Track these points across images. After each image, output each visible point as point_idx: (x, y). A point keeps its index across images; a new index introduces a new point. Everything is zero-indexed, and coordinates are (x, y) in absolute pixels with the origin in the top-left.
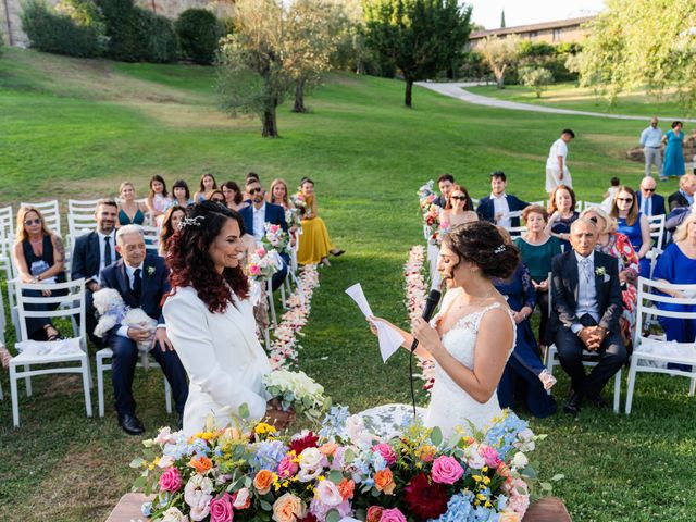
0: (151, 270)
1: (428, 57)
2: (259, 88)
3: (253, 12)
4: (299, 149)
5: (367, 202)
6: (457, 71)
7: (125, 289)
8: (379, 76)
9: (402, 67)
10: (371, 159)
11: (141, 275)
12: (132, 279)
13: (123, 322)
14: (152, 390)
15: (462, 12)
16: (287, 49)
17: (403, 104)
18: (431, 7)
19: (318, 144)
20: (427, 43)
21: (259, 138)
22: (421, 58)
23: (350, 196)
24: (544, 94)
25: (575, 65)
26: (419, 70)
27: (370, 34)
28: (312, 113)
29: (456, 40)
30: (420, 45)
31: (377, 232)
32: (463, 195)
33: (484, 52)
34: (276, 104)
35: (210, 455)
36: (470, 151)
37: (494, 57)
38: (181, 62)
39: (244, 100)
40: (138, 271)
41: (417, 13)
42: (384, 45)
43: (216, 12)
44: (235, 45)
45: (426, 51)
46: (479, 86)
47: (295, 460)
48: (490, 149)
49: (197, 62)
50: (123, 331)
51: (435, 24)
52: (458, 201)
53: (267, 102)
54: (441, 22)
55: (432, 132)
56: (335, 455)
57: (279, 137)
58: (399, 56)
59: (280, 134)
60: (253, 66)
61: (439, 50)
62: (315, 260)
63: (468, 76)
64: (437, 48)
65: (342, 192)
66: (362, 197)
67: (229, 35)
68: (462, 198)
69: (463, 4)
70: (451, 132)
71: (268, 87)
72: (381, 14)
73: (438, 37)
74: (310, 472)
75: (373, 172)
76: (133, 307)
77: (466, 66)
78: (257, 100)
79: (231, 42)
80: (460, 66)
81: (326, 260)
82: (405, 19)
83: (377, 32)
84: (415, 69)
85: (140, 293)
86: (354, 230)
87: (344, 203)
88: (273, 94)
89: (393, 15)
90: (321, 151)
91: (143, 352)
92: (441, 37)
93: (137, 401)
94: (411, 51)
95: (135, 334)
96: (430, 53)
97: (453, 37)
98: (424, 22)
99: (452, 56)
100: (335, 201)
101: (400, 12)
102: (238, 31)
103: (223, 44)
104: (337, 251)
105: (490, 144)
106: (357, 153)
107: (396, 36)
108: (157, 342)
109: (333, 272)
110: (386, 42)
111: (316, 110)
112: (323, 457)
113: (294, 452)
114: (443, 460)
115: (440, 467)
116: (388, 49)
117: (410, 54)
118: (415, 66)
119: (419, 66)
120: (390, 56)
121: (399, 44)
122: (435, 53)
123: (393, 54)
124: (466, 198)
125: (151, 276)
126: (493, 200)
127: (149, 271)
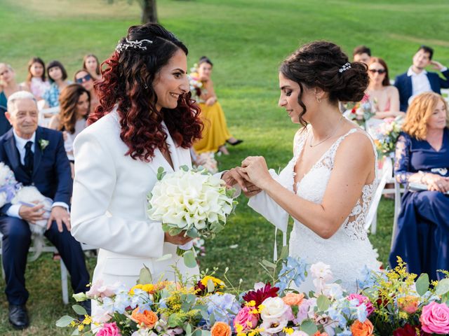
0: (44, 143)
5: (261, 91)
7: (15, 164)
10: (263, 46)
11: (33, 149)
12: (23, 153)
13: (13, 201)
14: (44, 280)
19: (202, 32)
23: (242, 85)
31: (276, 121)
32: (381, 67)
35: (153, 308)
36: (370, 37)
40: (29, 144)
47: (255, 311)
48: (393, 36)
50: (14, 211)
52: (377, 74)
55: (328, 19)
56: (300, 307)
59: (161, 21)
62: (212, 148)
65: (232, 81)
66: (256, 86)
68: (380, 72)
74: (273, 326)
75: (266, 61)
76: (25, 184)
81: (224, 149)
85: (32, 169)
86: (251, 118)
87: (236, 92)
90: (207, 38)
91: (37, 235)
93: (30, 291)
95: (27, 213)
100: (227, 91)
104: (234, 140)
105: (392, 30)
106: (246, 41)
108: (54, 222)
109: (233, 160)
112: (288, 308)
113: (253, 303)
114: (434, 307)
115: (431, 314)
124: (385, 71)
125: (44, 150)
126: (410, 77)
127: (42, 144)
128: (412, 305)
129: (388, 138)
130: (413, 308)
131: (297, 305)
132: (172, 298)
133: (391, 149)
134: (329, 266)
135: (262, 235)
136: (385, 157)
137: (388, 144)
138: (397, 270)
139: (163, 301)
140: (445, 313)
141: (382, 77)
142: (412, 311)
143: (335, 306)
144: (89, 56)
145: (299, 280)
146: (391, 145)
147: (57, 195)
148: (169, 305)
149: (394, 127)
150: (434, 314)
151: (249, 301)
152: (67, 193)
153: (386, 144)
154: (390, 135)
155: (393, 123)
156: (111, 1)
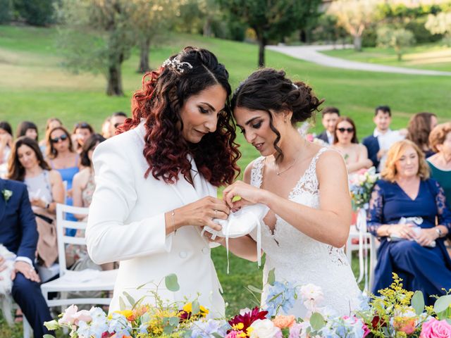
1: (282, 16)
2: (104, 41)
6: (311, 35)
8: (227, 38)
9: (254, 27)
20: (282, 2)
21: (103, 97)
22: (274, 17)
24: (405, 57)
25: (437, 26)
26: (273, 30)
30: (273, 3)
33: (338, 14)
34: (121, 59)
37: (350, 20)
38: (13, 24)
39: (86, 57)
42: (234, 4)
45: (280, 10)
46: (335, 50)
47: (243, 335)
48: (355, 108)
49: (31, 23)
52: (346, 132)
53: (111, 57)
57: (125, 96)
58: (251, 15)
61: (294, 9)
63: (322, 39)
64: (291, 7)
68: (349, 130)
71: (114, 40)
77: (320, 30)
80: (314, 28)
84: (267, 29)
88: (120, 48)
94: (263, 9)
96: (284, 11)
99: (307, 15)
105: (355, 103)
112: (278, 329)
113: (241, 326)
114: (434, 324)
115: (432, 332)
116: (239, 8)
117: (262, 13)
118: (268, 26)
119: (272, 25)
120: (241, 15)
121: (251, 3)
122: (290, 12)
123: (245, 14)
124: (353, 130)
125: (8, 201)
126: (376, 138)
127: (5, 195)
128: (410, 325)
129: (361, 190)
130: (411, 329)
131: (288, 328)
132: (153, 322)
133: (364, 200)
134: (319, 288)
135: (234, 294)
136: (358, 208)
137: (362, 195)
138: (393, 287)
139: (143, 327)
140: (447, 329)
141: (350, 136)
142: (410, 331)
143: (328, 326)
144: (52, 120)
145: (287, 305)
146: (365, 196)
147: (20, 249)
148: (150, 330)
149: (367, 177)
150: (434, 330)
151: (236, 323)
152: (31, 247)
153: (360, 195)
154: (364, 186)
155: (366, 174)
156: (76, 73)
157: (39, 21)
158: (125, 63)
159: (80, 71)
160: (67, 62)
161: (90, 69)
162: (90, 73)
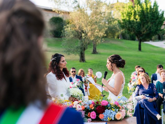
1: (147, 31)
3: (76, 16)
4: (94, 66)
8: (129, 40)
9: (137, 35)
15: (160, 13)
16: (89, 29)
17: (138, 50)
18: (147, 12)
20: (147, 26)
21: (78, 62)
22: (144, 31)
26: (144, 36)
27: (123, 23)
28: (100, 54)
29: (158, 24)
30: (143, 26)
34: (85, 49)
39: (73, 49)
41: (142, 14)
42: (129, 27)
43: (63, 17)
44: (69, 28)
45: (146, 29)
49: (55, 36)
51: (149, 18)
53: (81, 48)
54: (152, 17)
57: (86, 62)
58: (135, 31)
59: (86, 61)
60: (76, 36)
61: (152, 28)
64: (151, 27)
67: (67, 25)
69: (161, 10)
70: (156, 59)
71: (82, 43)
72: (127, 15)
73: (151, 23)
78: (77, 48)
79: (68, 27)
80: (163, 34)
82: (137, 17)
83: (126, 22)
84: (142, 36)
88: (83, 46)
89: (132, 15)
90: (102, 66)
92: (152, 23)
94: (140, 29)
96: (148, 29)
97: (157, 23)
98: (145, 17)
101: (135, 14)
102: (71, 23)
103: (65, 28)
107: (134, 24)
110: (130, 26)
111: (101, 53)
116: (131, 29)
117: (139, 30)
118: (142, 35)
119: (143, 34)
120: (132, 31)
121: (135, 27)
122: (150, 29)
123: (133, 30)
126: (156, 74)
149: (135, 83)
156: (69, 54)
157: (58, 36)
158: (86, 50)
159: (70, 54)
160: (66, 51)
161: (74, 53)
162: (74, 54)
